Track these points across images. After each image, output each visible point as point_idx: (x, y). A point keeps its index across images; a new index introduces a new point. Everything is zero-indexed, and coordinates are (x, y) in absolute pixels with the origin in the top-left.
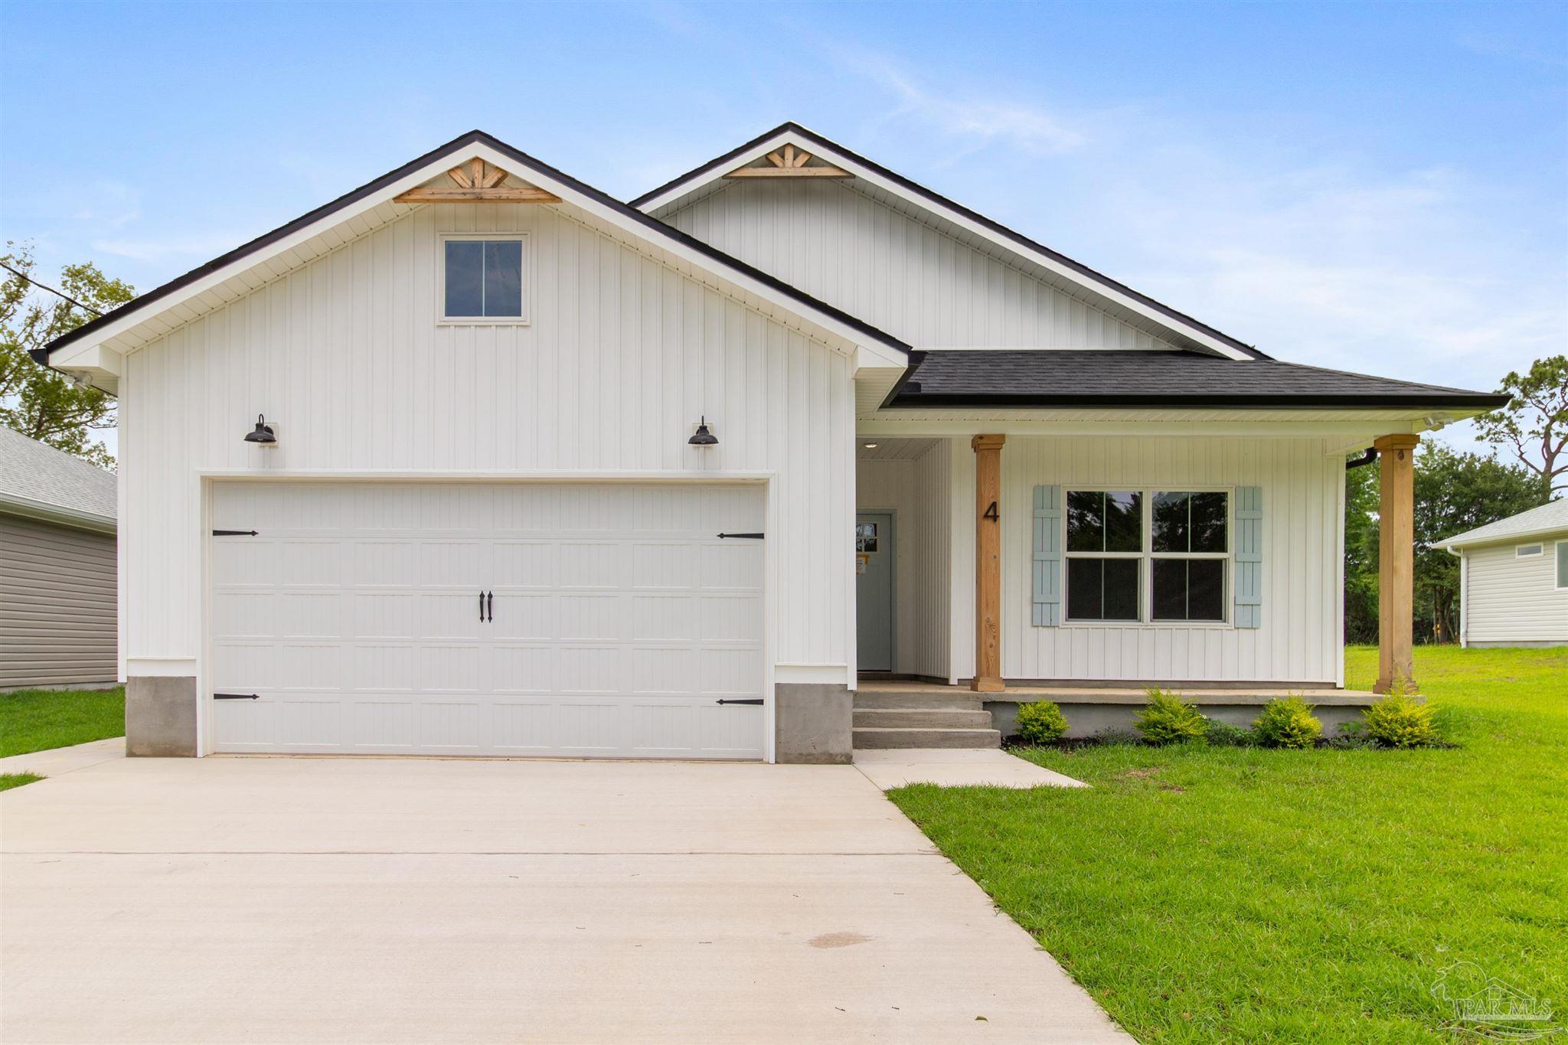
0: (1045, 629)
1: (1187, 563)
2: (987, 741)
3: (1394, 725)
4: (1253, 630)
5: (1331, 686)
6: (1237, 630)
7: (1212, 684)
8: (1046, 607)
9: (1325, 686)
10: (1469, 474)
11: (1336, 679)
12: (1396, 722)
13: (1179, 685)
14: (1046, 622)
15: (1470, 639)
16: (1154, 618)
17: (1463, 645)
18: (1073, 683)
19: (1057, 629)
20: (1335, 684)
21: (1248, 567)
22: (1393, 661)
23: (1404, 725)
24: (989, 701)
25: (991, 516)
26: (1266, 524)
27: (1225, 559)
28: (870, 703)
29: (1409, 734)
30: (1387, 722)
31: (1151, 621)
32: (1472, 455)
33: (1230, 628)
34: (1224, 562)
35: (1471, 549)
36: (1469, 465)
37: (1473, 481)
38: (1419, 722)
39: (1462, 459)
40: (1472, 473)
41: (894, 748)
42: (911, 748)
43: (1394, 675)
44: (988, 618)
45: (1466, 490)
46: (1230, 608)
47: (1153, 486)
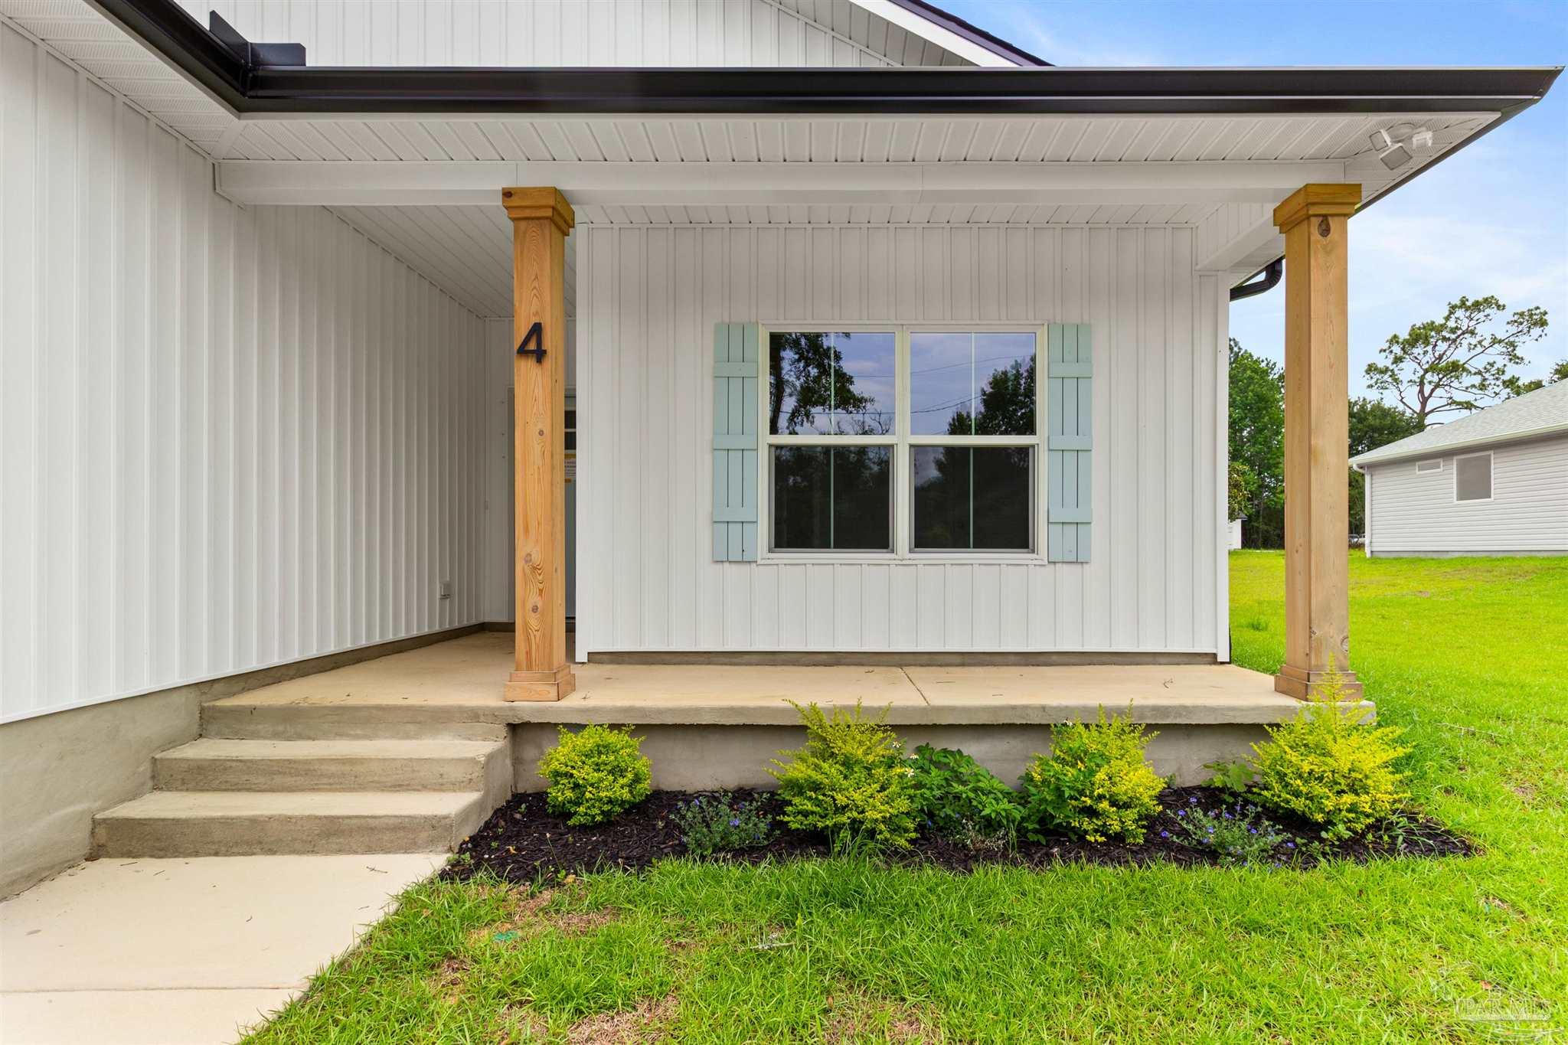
0: (734, 567)
1: (972, 451)
2: (424, 835)
3: (1318, 789)
4: (1080, 566)
5: (1209, 659)
6: (1052, 566)
7: (1012, 658)
8: (735, 529)
9: (1199, 658)
10: (1362, 414)
11: (1216, 648)
12: (1320, 779)
13: (958, 659)
14: (736, 555)
15: (1374, 549)
16: (916, 546)
17: (1368, 555)
18: (783, 657)
19: (754, 565)
20: (1215, 655)
21: (1070, 458)
22: (1311, 632)
23: (1337, 788)
24: (517, 721)
25: (532, 352)
26: (1099, 386)
27: (1033, 446)
28: (281, 728)
29: (1349, 811)
30: (1300, 777)
31: (911, 551)
32: (1364, 399)
33: (1040, 562)
34: (1031, 450)
35: (1373, 466)
36: (1363, 407)
37: (1366, 419)
38: (1369, 782)
39: (1356, 402)
40: (1365, 412)
41: (216, 854)
42: (253, 854)
43: (1313, 662)
44: (529, 555)
45: (1360, 426)
46: (1041, 530)
47: (914, 322)
